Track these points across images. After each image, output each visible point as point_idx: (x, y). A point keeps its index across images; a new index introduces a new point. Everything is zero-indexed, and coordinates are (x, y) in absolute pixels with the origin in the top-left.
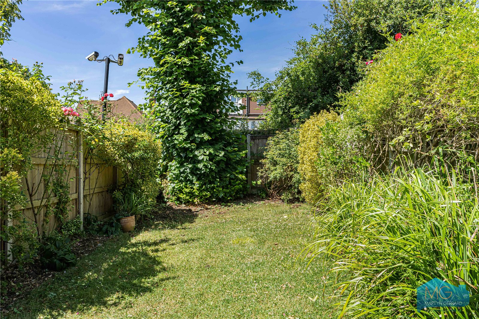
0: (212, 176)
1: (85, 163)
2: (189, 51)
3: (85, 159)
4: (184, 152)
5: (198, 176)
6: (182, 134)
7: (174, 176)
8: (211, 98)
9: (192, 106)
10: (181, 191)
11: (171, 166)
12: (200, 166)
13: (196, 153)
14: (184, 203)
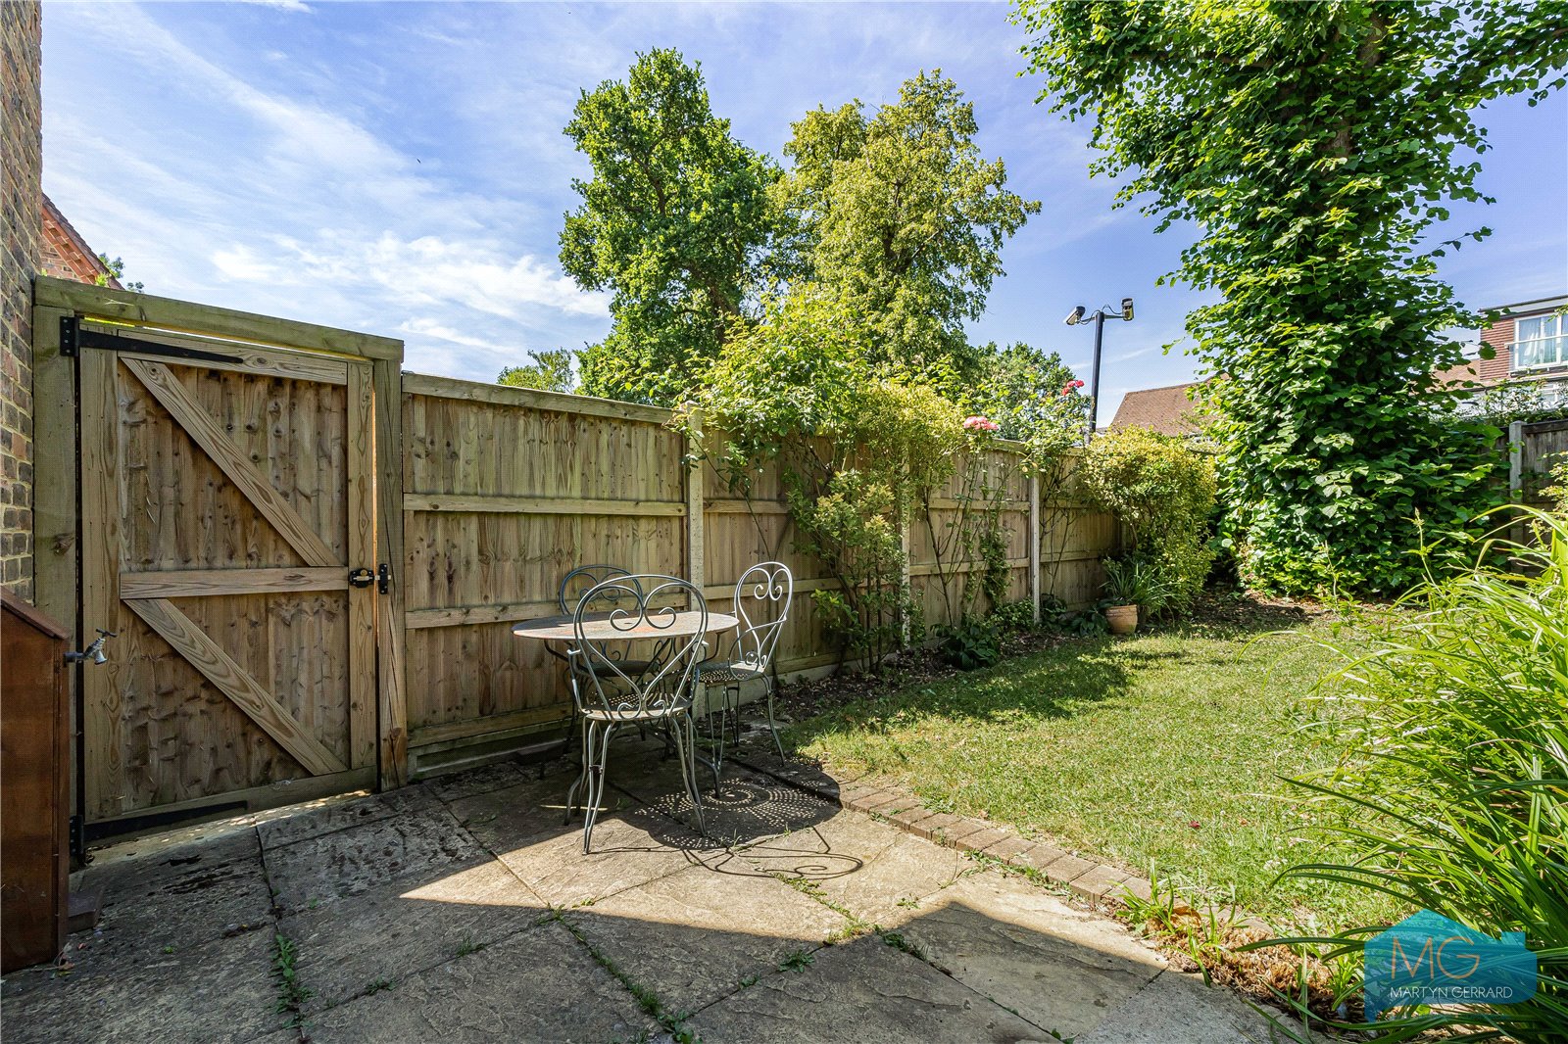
0: (1369, 534)
1: (1043, 507)
2: (1304, 247)
3: (1043, 500)
4: (1289, 482)
5: (1327, 534)
6: (1282, 440)
7: (1263, 534)
8: (1373, 345)
9: (1309, 372)
10: (1280, 567)
11: (1257, 512)
12: (1329, 511)
13: (1320, 480)
14: (1290, 596)
